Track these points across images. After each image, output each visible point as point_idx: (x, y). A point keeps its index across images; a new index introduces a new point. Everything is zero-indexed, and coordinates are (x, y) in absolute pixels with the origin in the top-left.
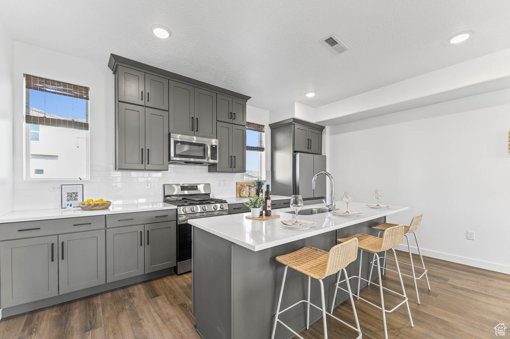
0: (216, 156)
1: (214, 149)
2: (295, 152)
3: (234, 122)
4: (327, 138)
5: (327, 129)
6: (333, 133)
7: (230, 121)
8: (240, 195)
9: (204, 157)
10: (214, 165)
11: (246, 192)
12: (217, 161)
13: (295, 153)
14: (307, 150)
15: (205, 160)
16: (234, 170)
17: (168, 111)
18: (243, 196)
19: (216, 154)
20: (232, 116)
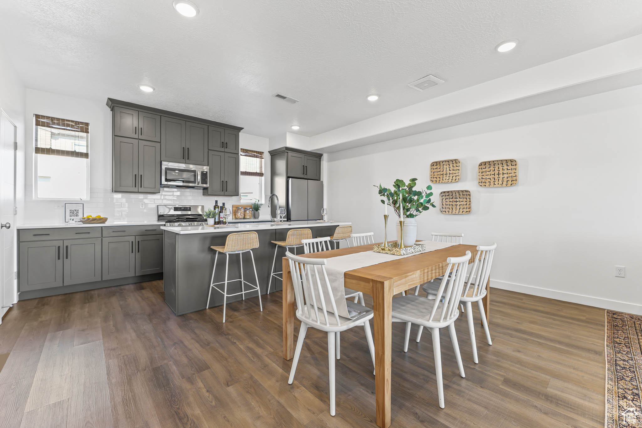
0: (206, 181)
1: (204, 175)
2: (288, 177)
3: (226, 150)
4: (325, 164)
5: (325, 157)
6: (330, 160)
7: (223, 150)
8: (235, 217)
9: (194, 182)
10: (205, 189)
11: (241, 214)
12: (208, 185)
13: (288, 179)
14: (302, 176)
15: (196, 185)
16: (226, 193)
17: (160, 142)
18: (238, 217)
19: (206, 179)
20: (224, 145)
